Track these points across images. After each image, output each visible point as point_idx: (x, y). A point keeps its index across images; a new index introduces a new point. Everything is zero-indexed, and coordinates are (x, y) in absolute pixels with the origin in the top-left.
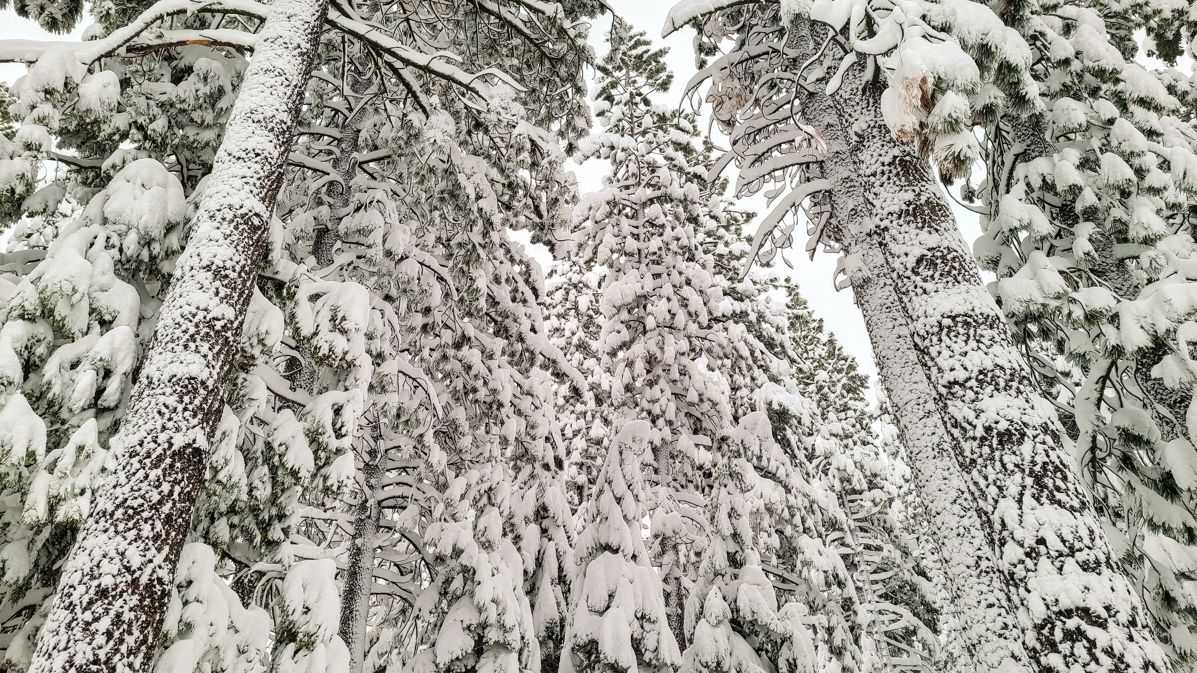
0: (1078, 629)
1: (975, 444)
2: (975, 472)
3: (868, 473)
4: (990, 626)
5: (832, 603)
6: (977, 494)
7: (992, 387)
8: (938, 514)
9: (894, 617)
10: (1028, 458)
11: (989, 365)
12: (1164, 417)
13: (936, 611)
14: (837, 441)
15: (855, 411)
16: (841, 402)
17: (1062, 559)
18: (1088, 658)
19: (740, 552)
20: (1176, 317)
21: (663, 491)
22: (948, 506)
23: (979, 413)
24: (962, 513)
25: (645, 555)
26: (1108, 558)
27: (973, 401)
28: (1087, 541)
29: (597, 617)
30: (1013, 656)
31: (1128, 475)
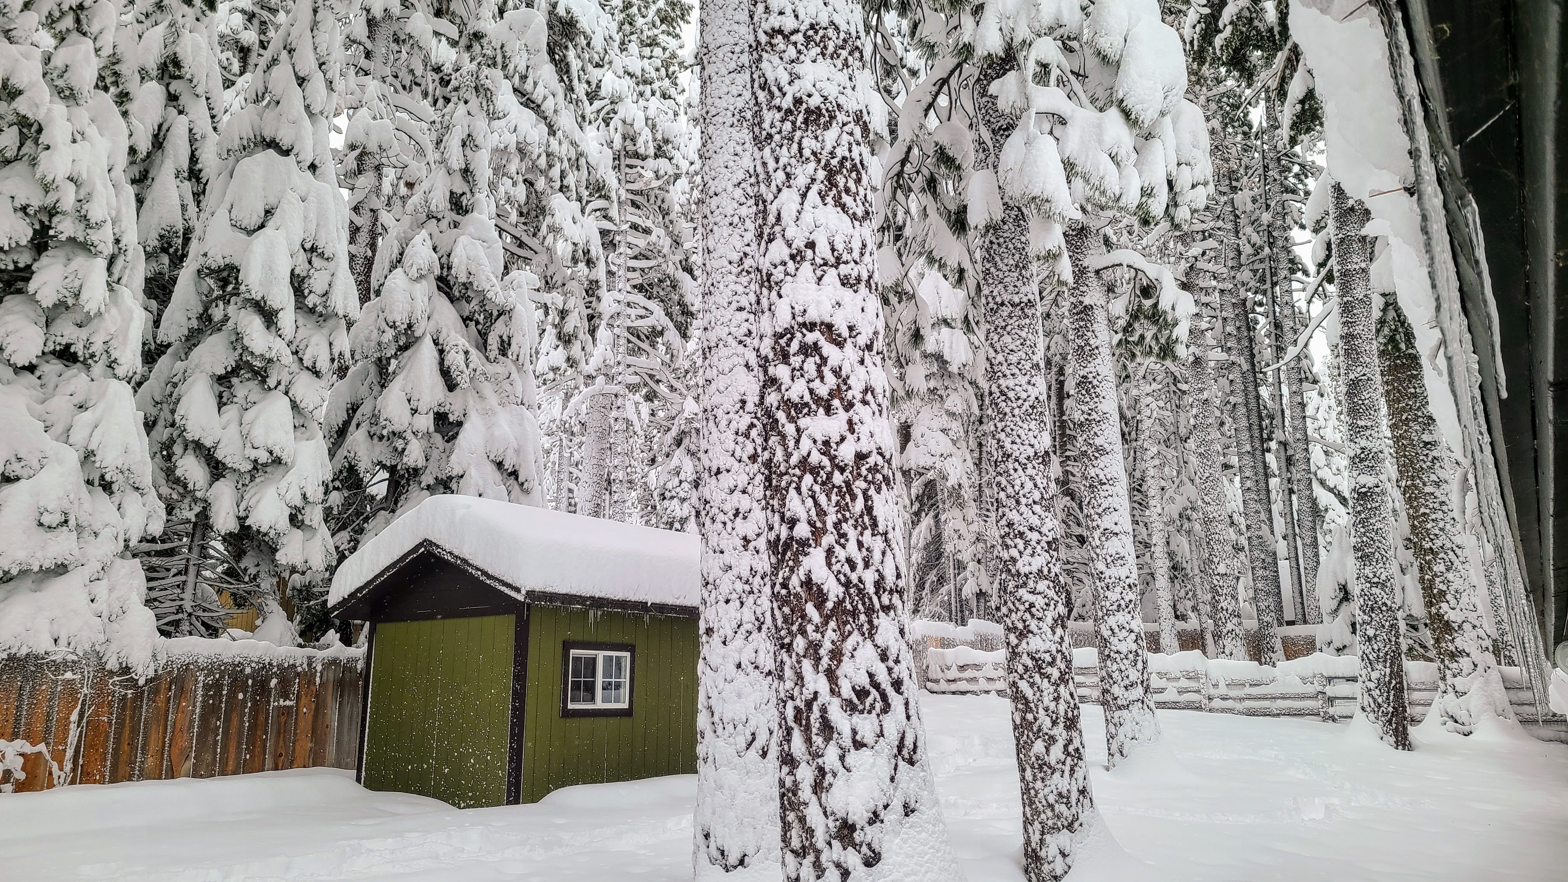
0: (815, 344)
1: (778, 116)
2: (767, 151)
3: (659, 136)
4: (733, 330)
5: (574, 283)
6: (762, 176)
7: (818, 50)
8: (716, 195)
9: (643, 312)
10: (829, 147)
11: (824, 21)
12: (984, 142)
13: (692, 314)
14: (631, 82)
15: (664, 49)
16: (650, 33)
17: (825, 268)
18: (815, 374)
19: (469, 195)
20: (1038, 28)
21: (373, 85)
22: (730, 188)
23: (794, 77)
24: (743, 200)
25: (330, 168)
26: (870, 277)
27: (793, 61)
28: (856, 255)
29: (243, 236)
30: (747, 366)
31: (927, 199)
